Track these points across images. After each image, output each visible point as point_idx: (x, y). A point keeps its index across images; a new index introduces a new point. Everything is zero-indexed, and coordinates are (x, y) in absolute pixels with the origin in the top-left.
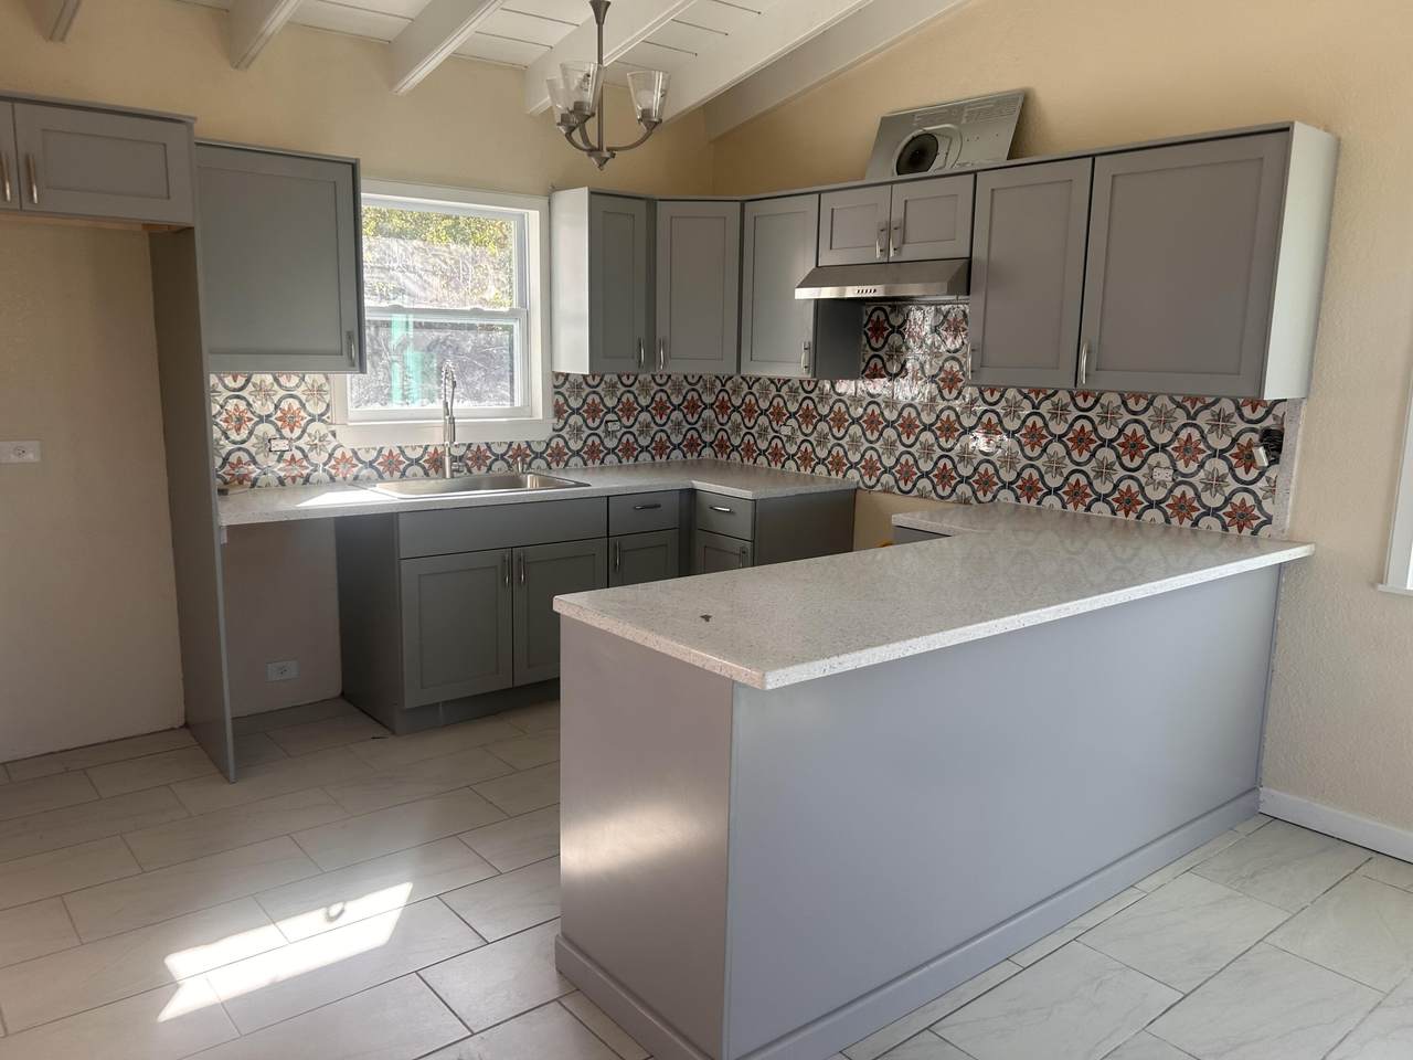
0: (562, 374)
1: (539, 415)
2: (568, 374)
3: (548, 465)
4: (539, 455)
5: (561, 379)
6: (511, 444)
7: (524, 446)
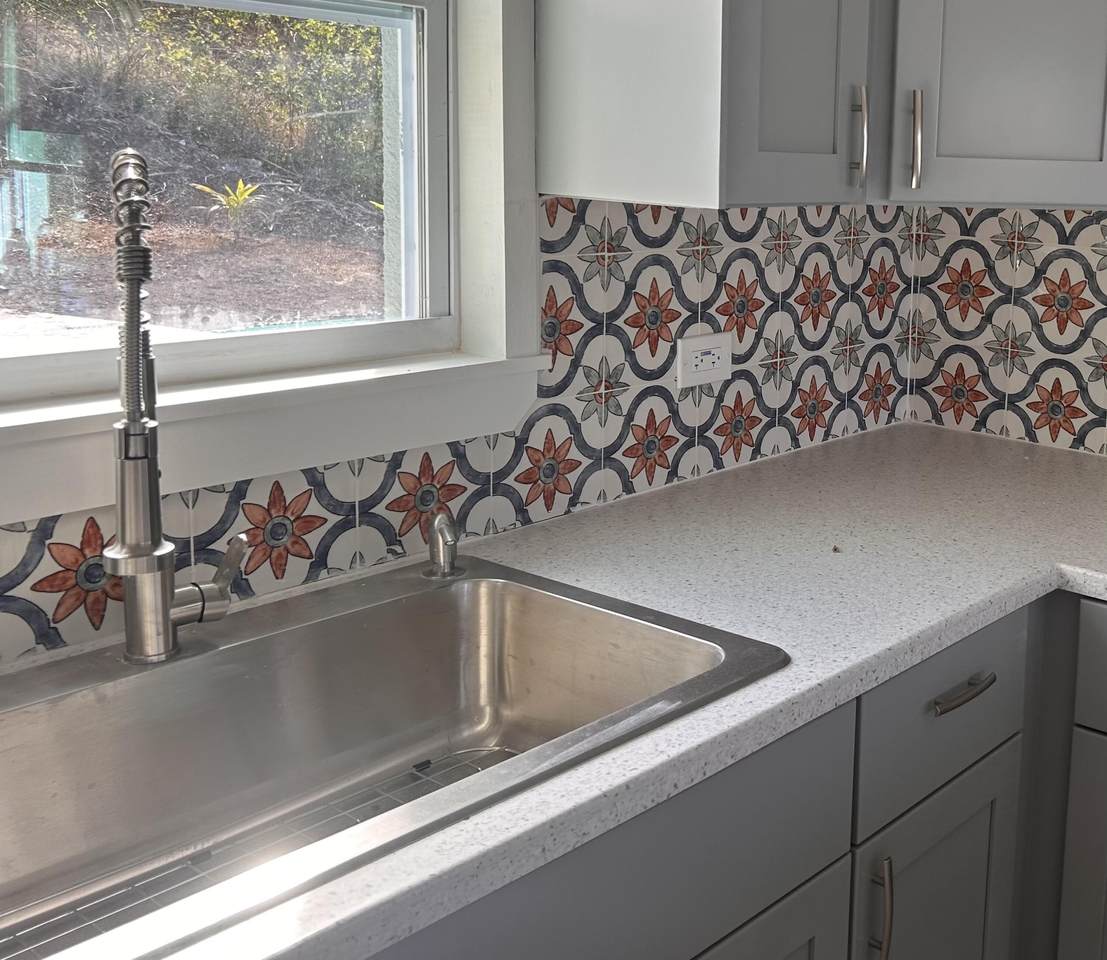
0: (567, 203)
1: (496, 348)
2: (585, 204)
3: (521, 510)
4: (490, 484)
5: (565, 218)
6: (397, 460)
7: (441, 459)
